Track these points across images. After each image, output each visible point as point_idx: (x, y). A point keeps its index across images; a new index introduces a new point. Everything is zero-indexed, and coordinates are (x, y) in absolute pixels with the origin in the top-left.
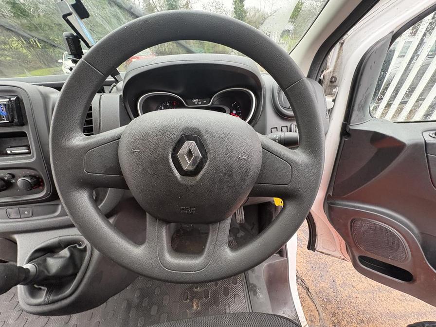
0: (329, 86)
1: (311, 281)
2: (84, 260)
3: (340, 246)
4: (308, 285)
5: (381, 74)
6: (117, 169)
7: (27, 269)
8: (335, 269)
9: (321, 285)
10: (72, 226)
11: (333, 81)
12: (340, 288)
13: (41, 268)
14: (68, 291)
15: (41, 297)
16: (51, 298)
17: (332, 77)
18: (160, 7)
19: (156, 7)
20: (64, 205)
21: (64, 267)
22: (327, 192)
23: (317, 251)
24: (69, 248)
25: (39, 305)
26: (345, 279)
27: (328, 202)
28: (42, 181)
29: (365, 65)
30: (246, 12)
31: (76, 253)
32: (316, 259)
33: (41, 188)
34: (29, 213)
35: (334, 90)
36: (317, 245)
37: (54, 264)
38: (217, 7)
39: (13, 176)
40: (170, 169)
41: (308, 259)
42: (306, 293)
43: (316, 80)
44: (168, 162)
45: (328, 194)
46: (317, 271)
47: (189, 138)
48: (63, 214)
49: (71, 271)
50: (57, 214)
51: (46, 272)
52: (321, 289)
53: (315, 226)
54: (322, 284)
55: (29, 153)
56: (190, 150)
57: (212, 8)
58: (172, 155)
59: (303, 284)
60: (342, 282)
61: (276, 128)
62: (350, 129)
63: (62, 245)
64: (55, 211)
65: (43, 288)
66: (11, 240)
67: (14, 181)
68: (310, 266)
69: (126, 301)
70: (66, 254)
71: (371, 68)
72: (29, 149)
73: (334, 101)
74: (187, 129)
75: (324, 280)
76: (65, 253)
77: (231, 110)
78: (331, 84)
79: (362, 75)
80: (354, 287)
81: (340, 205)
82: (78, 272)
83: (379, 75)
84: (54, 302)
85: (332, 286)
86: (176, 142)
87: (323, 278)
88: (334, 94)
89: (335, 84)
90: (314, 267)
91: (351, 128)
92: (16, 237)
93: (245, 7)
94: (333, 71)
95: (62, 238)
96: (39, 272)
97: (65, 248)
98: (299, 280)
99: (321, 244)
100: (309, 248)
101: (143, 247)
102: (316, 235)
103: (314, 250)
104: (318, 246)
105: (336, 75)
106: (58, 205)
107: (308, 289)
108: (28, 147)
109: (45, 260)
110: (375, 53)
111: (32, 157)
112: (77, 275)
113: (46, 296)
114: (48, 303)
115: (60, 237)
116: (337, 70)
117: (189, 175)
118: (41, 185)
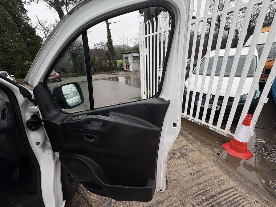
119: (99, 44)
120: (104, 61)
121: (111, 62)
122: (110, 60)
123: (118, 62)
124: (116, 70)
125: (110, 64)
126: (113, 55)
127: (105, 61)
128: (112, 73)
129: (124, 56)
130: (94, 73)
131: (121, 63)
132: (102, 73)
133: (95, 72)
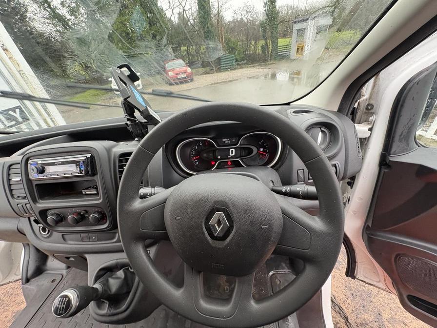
0: (366, 113)
1: (350, 310)
2: (134, 281)
3: (385, 279)
4: (348, 314)
5: (428, 102)
6: (163, 226)
7: (97, 288)
8: (382, 300)
9: (363, 316)
10: (122, 251)
11: (370, 109)
12: (387, 323)
13: (106, 288)
14: (124, 307)
15: (104, 309)
16: (113, 311)
17: (368, 105)
18: (193, 20)
19: (189, 21)
20: (120, 235)
21: (121, 288)
22: (366, 222)
23: (357, 278)
24: (123, 270)
25: (103, 315)
26: (394, 314)
27: (367, 232)
28: (106, 216)
29: (406, 97)
30: (278, 12)
31: (129, 274)
32: (357, 285)
33: (105, 221)
34: (95, 238)
35: (370, 118)
36: (357, 273)
37: (114, 284)
38: (248, 10)
39: (87, 212)
40: (204, 234)
41: (348, 285)
42: (344, 323)
43: (347, 116)
44: (202, 229)
45: (367, 224)
46: (358, 299)
47: (218, 210)
48: (119, 241)
49: (125, 290)
50: (115, 240)
51: (109, 291)
52: (363, 322)
53: (354, 252)
54: (366, 316)
55: (97, 194)
56: (219, 220)
57: (242, 13)
58: (205, 223)
59: (342, 313)
60: (390, 316)
61: (303, 169)
62: (390, 161)
63: (119, 267)
64: (113, 238)
65: (106, 301)
66: (83, 258)
67: (87, 215)
68: (349, 292)
69: (164, 311)
70: (122, 275)
71: (413, 99)
72: (97, 191)
73: (371, 129)
74: (217, 202)
75: (367, 311)
76: (121, 273)
77: (258, 149)
78: (367, 111)
79: (402, 106)
80: (406, 325)
81: (382, 237)
82: (130, 292)
83: (426, 102)
84: (114, 315)
85: (377, 320)
86: (208, 212)
87: (366, 308)
88: (371, 122)
89: (372, 111)
90: (354, 295)
91: (392, 159)
92: (87, 256)
93: (277, 7)
94: (370, 99)
95: (118, 261)
96: (105, 291)
97: (121, 269)
98: (337, 307)
99: (362, 272)
100: (347, 274)
101: (182, 290)
102: (355, 262)
103: (354, 277)
104: (359, 273)
105: (372, 102)
106: (116, 233)
107: (347, 319)
108: (96, 189)
109: (107, 281)
110: (418, 84)
111: (100, 199)
112: (129, 294)
113: (108, 309)
114: (110, 316)
115: (117, 259)
116: (373, 97)
117: (219, 240)
118: (104, 219)
119: (242, 9)
120: (253, 43)
121: (266, 44)
122: (266, 39)
123: (282, 42)
124: (275, 59)
125: (265, 48)
126: (274, 28)
127: (256, 42)
128: (266, 65)
129: (297, 27)
130: (237, 66)
131: (287, 43)
132: (250, 67)
133: (238, 64)
